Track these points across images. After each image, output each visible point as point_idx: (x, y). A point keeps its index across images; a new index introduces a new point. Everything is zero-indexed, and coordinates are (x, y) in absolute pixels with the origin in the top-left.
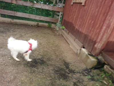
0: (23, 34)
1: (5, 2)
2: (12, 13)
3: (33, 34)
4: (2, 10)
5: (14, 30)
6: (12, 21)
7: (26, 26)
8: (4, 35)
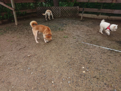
1: (106, 3)
2: (110, 11)
4: (103, 10)
6: (109, 18)
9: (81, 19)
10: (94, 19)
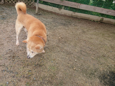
0: (85, 30)
2: (75, 5)
3: (97, 31)
5: (75, 24)
6: (73, 14)
7: (87, 20)
8: (67, 28)
9: (36, 12)
10: (55, 13)
